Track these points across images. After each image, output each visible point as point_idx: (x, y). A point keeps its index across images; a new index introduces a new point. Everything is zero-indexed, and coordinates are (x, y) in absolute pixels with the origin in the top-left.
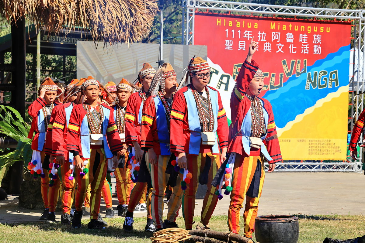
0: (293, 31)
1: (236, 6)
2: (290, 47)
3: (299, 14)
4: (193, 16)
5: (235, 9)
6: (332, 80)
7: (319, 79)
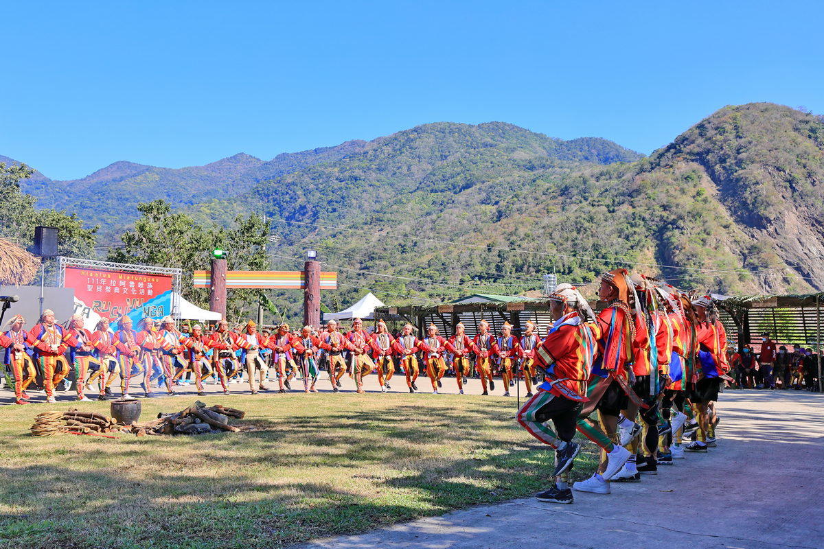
0: (134, 280)
1: (95, 263)
2: (132, 290)
3: (138, 270)
4: (65, 269)
5: (95, 265)
6: (159, 312)
7: (151, 311)
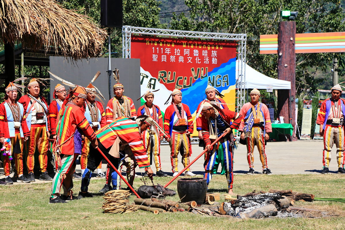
0: (198, 49)
1: (159, 31)
2: (196, 59)
3: (202, 37)
4: (130, 38)
5: (159, 34)
6: (224, 82)
7: (216, 81)
